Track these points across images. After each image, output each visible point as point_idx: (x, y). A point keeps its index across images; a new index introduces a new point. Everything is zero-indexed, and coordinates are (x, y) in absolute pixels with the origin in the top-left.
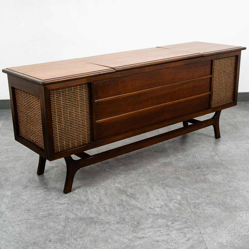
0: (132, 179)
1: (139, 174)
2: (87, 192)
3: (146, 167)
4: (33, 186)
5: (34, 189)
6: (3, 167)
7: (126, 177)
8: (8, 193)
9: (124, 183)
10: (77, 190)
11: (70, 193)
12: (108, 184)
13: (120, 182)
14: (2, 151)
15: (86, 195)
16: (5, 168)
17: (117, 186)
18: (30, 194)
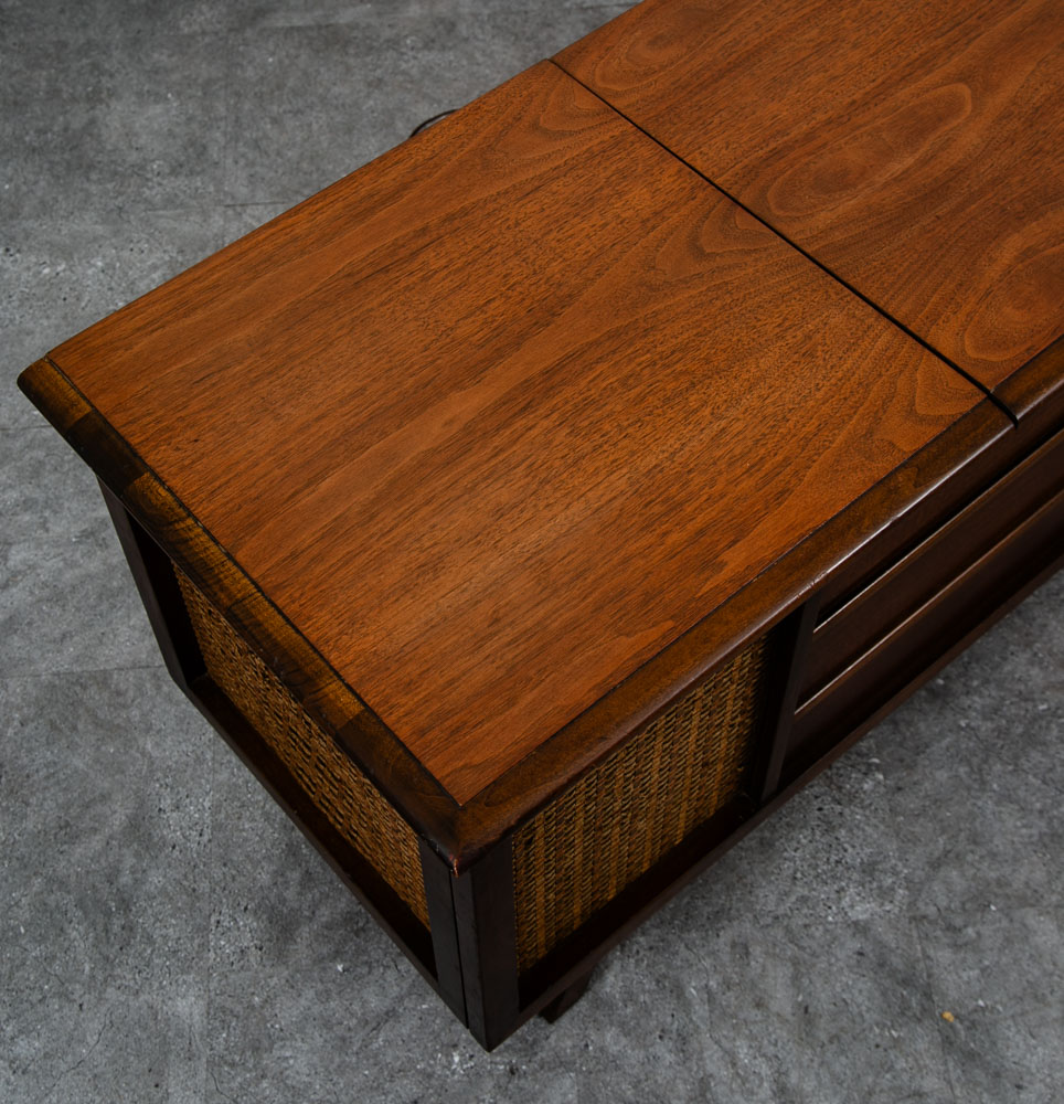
0: (943, 831)
1: (975, 761)
2: (678, 991)
3: (1008, 668)
4: (324, 914)
5: (337, 955)
6: (91, 667)
7: (899, 797)
8: (182, 1006)
9: (895, 873)
10: (617, 965)
11: (576, 1008)
12: (801, 890)
13: (869, 869)
14: (40, 454)
15: (683, 1039)
16: (103, 680)
17: (860, 912)
18: (327, 1025)
